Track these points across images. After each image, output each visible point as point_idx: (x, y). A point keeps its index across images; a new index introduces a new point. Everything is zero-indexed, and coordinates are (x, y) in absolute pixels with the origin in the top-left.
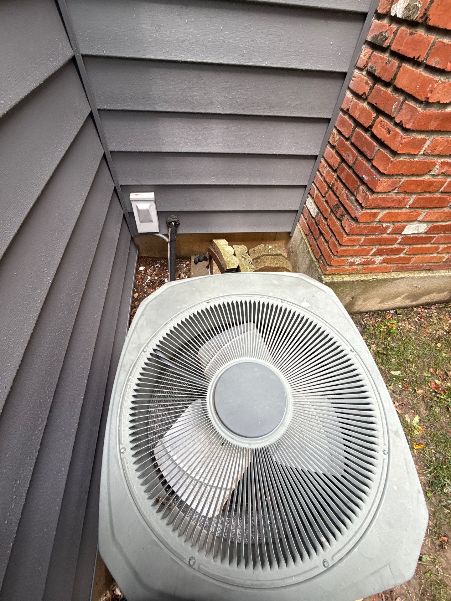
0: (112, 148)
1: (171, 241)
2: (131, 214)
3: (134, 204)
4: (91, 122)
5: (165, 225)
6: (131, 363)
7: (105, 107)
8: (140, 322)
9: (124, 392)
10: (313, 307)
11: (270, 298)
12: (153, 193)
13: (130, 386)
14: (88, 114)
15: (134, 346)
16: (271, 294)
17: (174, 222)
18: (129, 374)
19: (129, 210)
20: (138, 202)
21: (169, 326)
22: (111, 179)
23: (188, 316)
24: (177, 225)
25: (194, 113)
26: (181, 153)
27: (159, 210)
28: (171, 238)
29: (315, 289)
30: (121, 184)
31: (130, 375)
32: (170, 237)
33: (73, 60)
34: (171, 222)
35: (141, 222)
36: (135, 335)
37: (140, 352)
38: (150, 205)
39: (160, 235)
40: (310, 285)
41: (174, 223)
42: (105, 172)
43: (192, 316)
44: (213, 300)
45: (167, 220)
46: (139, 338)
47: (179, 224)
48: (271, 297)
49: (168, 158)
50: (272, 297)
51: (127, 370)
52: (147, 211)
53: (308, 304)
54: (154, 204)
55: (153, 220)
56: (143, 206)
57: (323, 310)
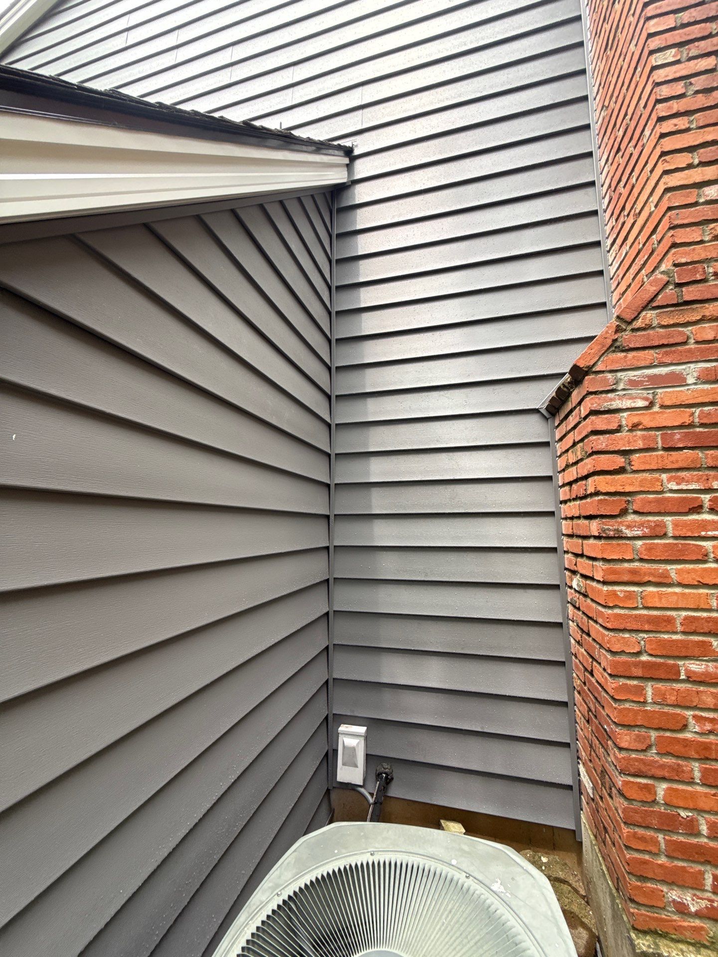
0: (335, 676)
1: (375, 803)
2: (335, 751)
3: (341, 738)
4: (326, 653)
5: (372, 777)
6: (258, 904)
7: (340, 643)
8: (289, 859)
9: (236, 938)
10: (508, 894)
11: (451, 867)
12: (365, 728)
13: (246, 933)
14: (324, 647)
15: (271, 885)
16: (454, 862)
17: (384, 773)
18: (251, 917)
19: (334, 747)
20: (347, 736)
21: (317, 872)
22: (326, 705)
23: (343, 866)
24: (388, 781)
25: (414, 650)
26: (400, 685)
27: (368, 753)
28: (376, 798)
29: (520, 870)
30: (334, 712)
31: (250, 920)
32: (375, 796)
33: (327, 614)
34: (381, 774)
35: (344, 764)
36: (277, 872)
37: (274, 894)
38: (358, 743)
39: (362, 790)
40: (513, 862)
41: (384, 775)
42: (323, 697)
43: (348, 867)
44: (380, 853)
45: (376, 771)
46: (280, 877)
47: (392, 779)
48: (453, 865)
49: (387, 689)
50: (455, 867)
51: (251, 911)
52: (353, 749)
53: (502, 887)
54: (363, 742)
55: (359, 765)
56: (350, 742)
57: (522, 903)
